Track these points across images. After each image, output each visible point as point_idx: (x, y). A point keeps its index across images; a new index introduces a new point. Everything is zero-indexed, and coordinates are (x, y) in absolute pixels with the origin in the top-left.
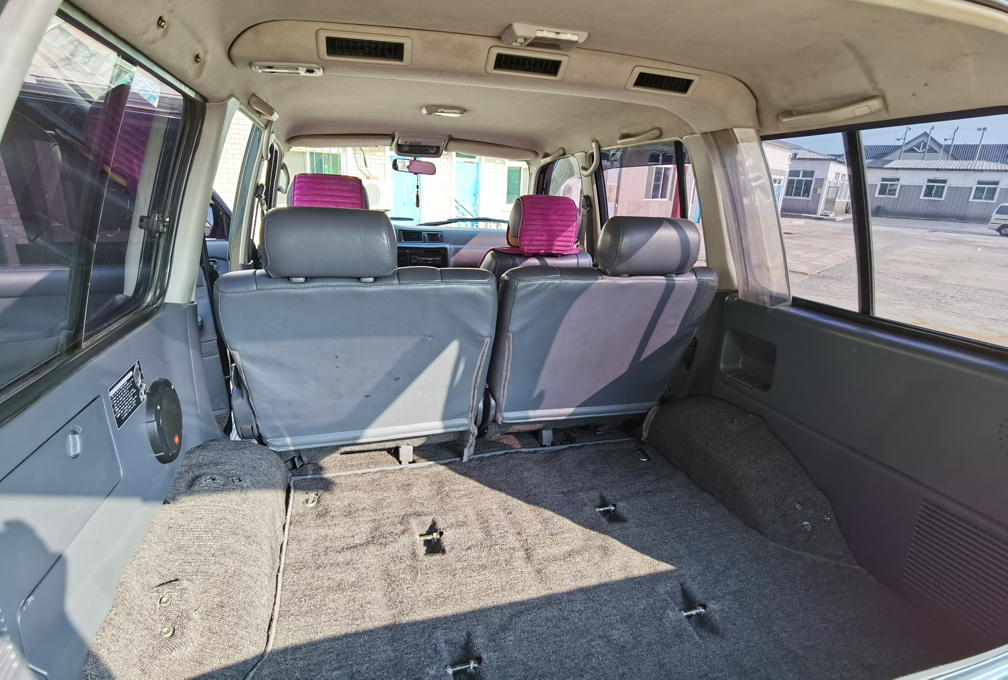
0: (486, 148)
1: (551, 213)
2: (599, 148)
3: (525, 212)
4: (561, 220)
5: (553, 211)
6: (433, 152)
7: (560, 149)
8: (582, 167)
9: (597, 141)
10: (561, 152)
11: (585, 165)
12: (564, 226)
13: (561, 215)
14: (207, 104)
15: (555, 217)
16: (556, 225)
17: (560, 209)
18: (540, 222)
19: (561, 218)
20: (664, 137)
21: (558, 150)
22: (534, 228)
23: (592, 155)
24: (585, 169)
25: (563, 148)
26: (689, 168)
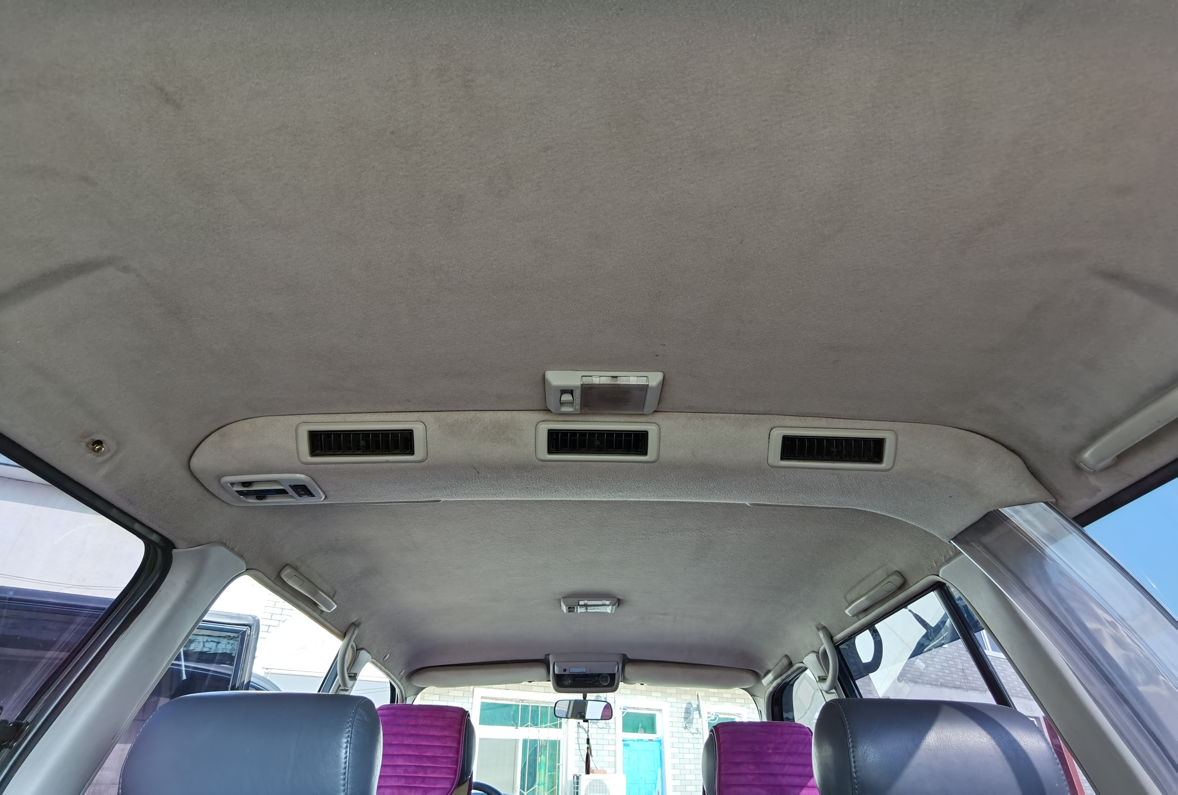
0: (678, 670)
1: (770, 751)
2: (831, 637)
3: (722, 750)
4: (791, 764)
5: (772, 746)
6: (605, 684)
7: (782, 658)
8: (819, 677)
9: (824, 629)
10: (785, 662)
11: (822, 674)
12: (800, 776)
13: (789, 754)
14: (174, 551)
15: (777, 759)
16: (784, 775)
17: (785, 743)
18: (752, 767)
19: (791, 759)
20: (911, 584)
21: (781, 660)
22: (742, 780)
23: (825, 652)
24: (822, 679)
25: (787, 656)
26: (983, 637)
